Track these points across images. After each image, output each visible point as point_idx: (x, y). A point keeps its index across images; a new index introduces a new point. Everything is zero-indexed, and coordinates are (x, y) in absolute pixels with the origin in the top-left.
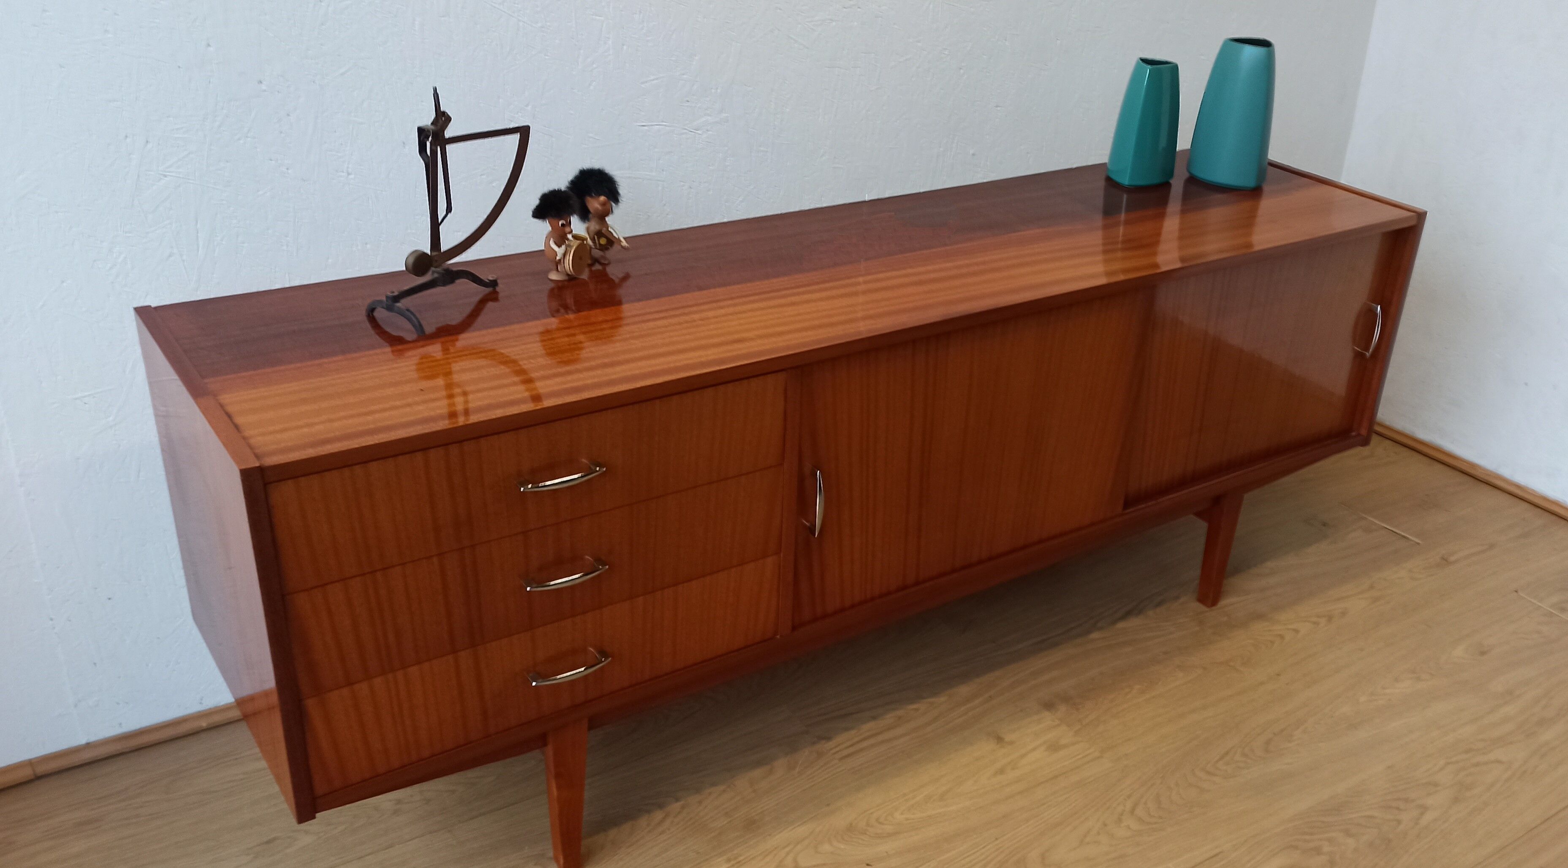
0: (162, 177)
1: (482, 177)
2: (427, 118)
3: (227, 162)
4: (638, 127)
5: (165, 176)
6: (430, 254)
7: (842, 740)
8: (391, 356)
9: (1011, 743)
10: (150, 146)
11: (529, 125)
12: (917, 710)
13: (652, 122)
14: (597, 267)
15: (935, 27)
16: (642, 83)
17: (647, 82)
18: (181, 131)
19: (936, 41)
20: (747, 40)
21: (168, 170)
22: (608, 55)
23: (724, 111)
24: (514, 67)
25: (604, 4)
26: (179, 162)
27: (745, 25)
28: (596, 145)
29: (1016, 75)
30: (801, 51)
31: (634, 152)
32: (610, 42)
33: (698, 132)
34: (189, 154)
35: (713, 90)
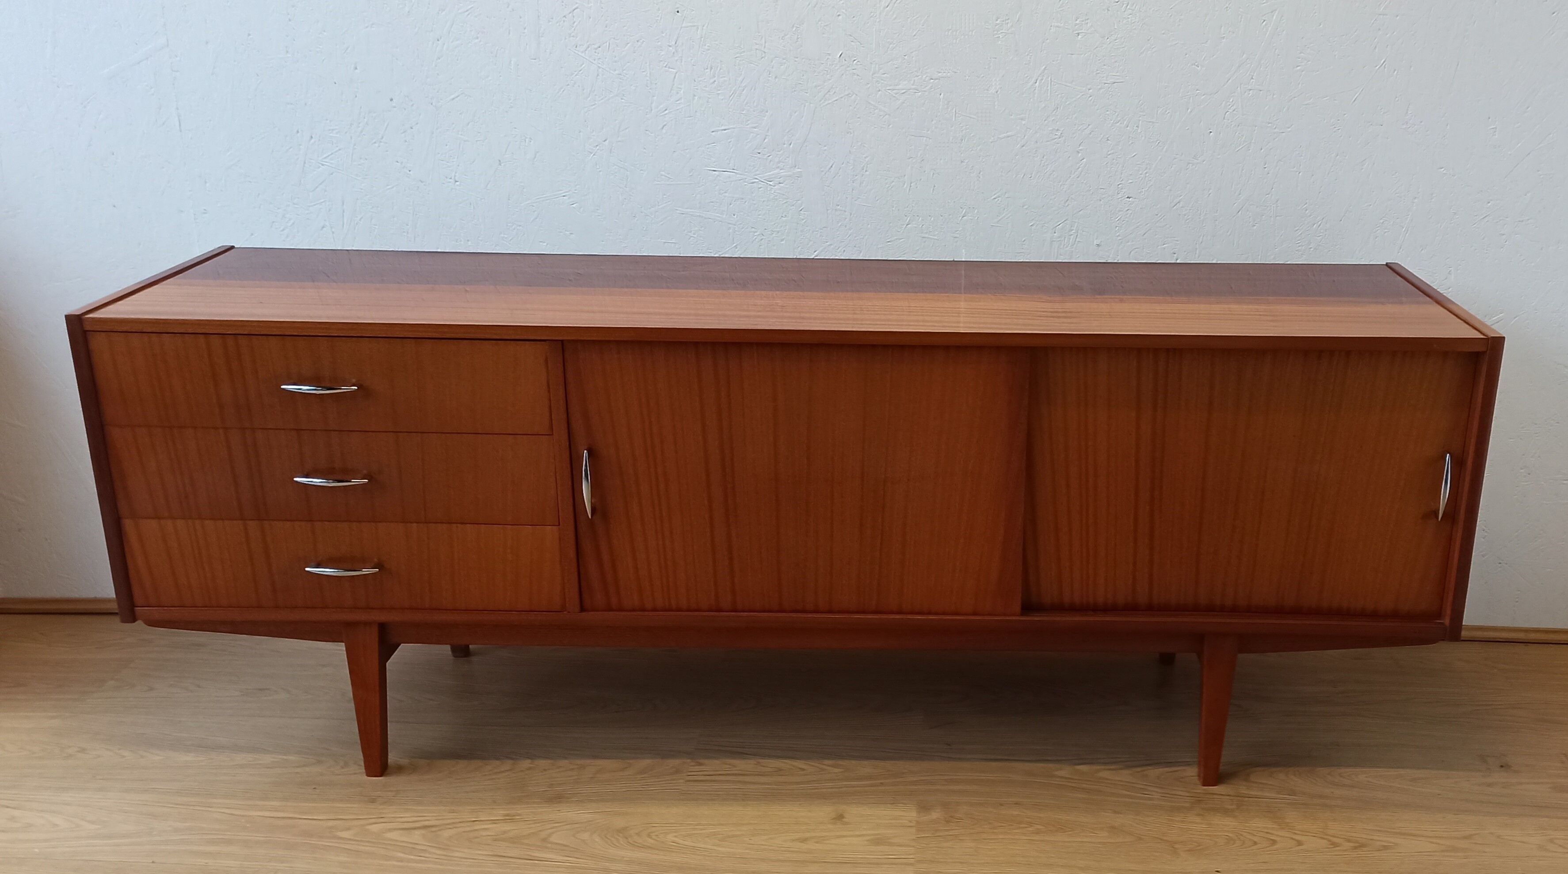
0: (320, 165)
1: (565, 198)
3: (366, 159)
4: (709, 171)
5: (323, 165)
9: (850, 822)
10: (312, 141)
13: (723, 168)
15: (1043, 105)
16: (713, 132)
17: (717, 131)
18: (334, 132)
19: (1045, 120)
20: (822, 102)
21: (324, 160)
22: (679, 103)
23: (797, 167)
24: (594, 107)
25: (676, 58)
26: (332, 156)
27: (819, 87)
28: (668, 183)
29: (1154, 166)
30: (882, 117)
31: (705, 193)
32: (682, 92)
33: (771, 183)
34: (340, 150)
35: (785, 146)
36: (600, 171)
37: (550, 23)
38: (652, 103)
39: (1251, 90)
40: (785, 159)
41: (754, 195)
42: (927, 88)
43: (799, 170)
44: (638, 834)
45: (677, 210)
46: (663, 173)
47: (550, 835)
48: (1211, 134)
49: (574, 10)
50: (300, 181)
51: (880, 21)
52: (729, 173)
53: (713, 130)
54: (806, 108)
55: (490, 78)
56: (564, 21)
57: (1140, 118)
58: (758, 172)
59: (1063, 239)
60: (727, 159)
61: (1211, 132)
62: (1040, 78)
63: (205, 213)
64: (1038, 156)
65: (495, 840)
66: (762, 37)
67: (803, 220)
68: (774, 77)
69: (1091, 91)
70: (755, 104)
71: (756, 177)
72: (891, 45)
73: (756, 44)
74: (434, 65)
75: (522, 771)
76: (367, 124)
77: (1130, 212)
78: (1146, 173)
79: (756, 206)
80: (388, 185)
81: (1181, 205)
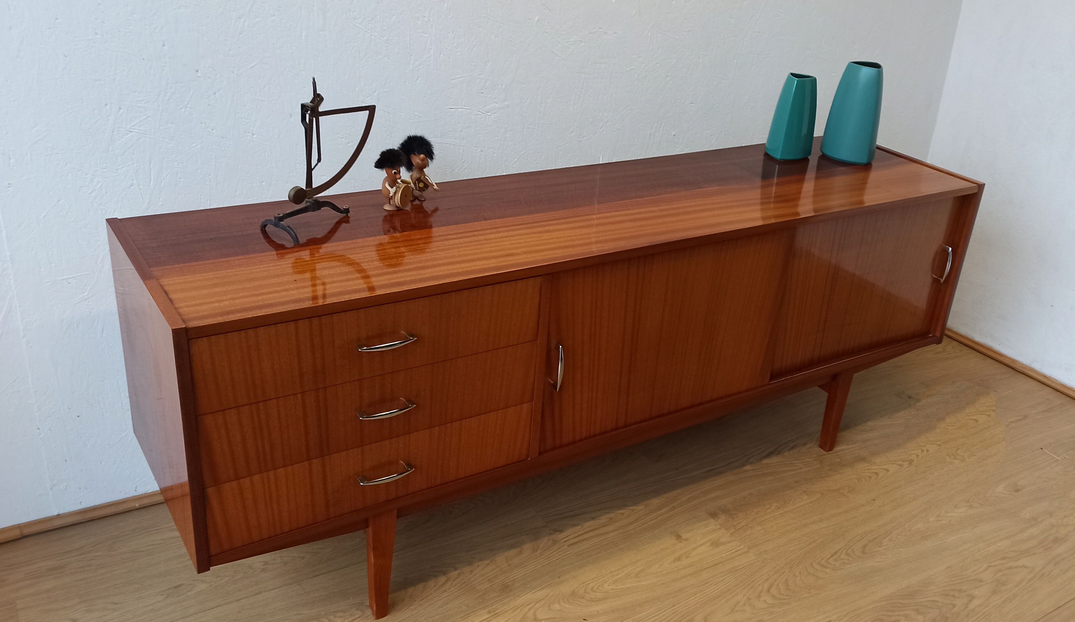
0: (128, 132)
2: (308, 98)
3: (173, 123)
4: (448, 109)
5: (131, 132)
6: (305, 189)
7: (570, 533)
8: (276, 257)
9: (687, 540)
10: (121, 111)
11: (376, 105)
13: (458, 106)
14: (417, 202)
15: (651, 47)
17: (455, 79)
18: (143, 102)
19: (652, 57)
20: (522, 53)
21: (133, 128)
22: (430, 60)
23: (506, 101)
25: (429, 26)
26: (141, 123)
27: (524, 43)
28: (419, 120)
29: (706, 82)
30: (560, 61)
31: (444, 126)
32: (432, 51)
33: (488, 114)
34: (148, 117)
35: (500, 86)
40: (499, 96)
41: (477, 124)
42: (588, 39)
46: (416, 113)
48: (735, 60)
50: (109, 147)
52: (461, 109)
58: (481, 107)
59: (654, 132)
60: (462, 99)
62: (651, 29)
63: (9, 187)
67: (507, 138)
68: (495, 37)
69: (676, 36)
70: (480, 57)
71: (480, 110)
76: (173, 93)
77: (691, 112)
78: (701, 87)
79: (478, 131)
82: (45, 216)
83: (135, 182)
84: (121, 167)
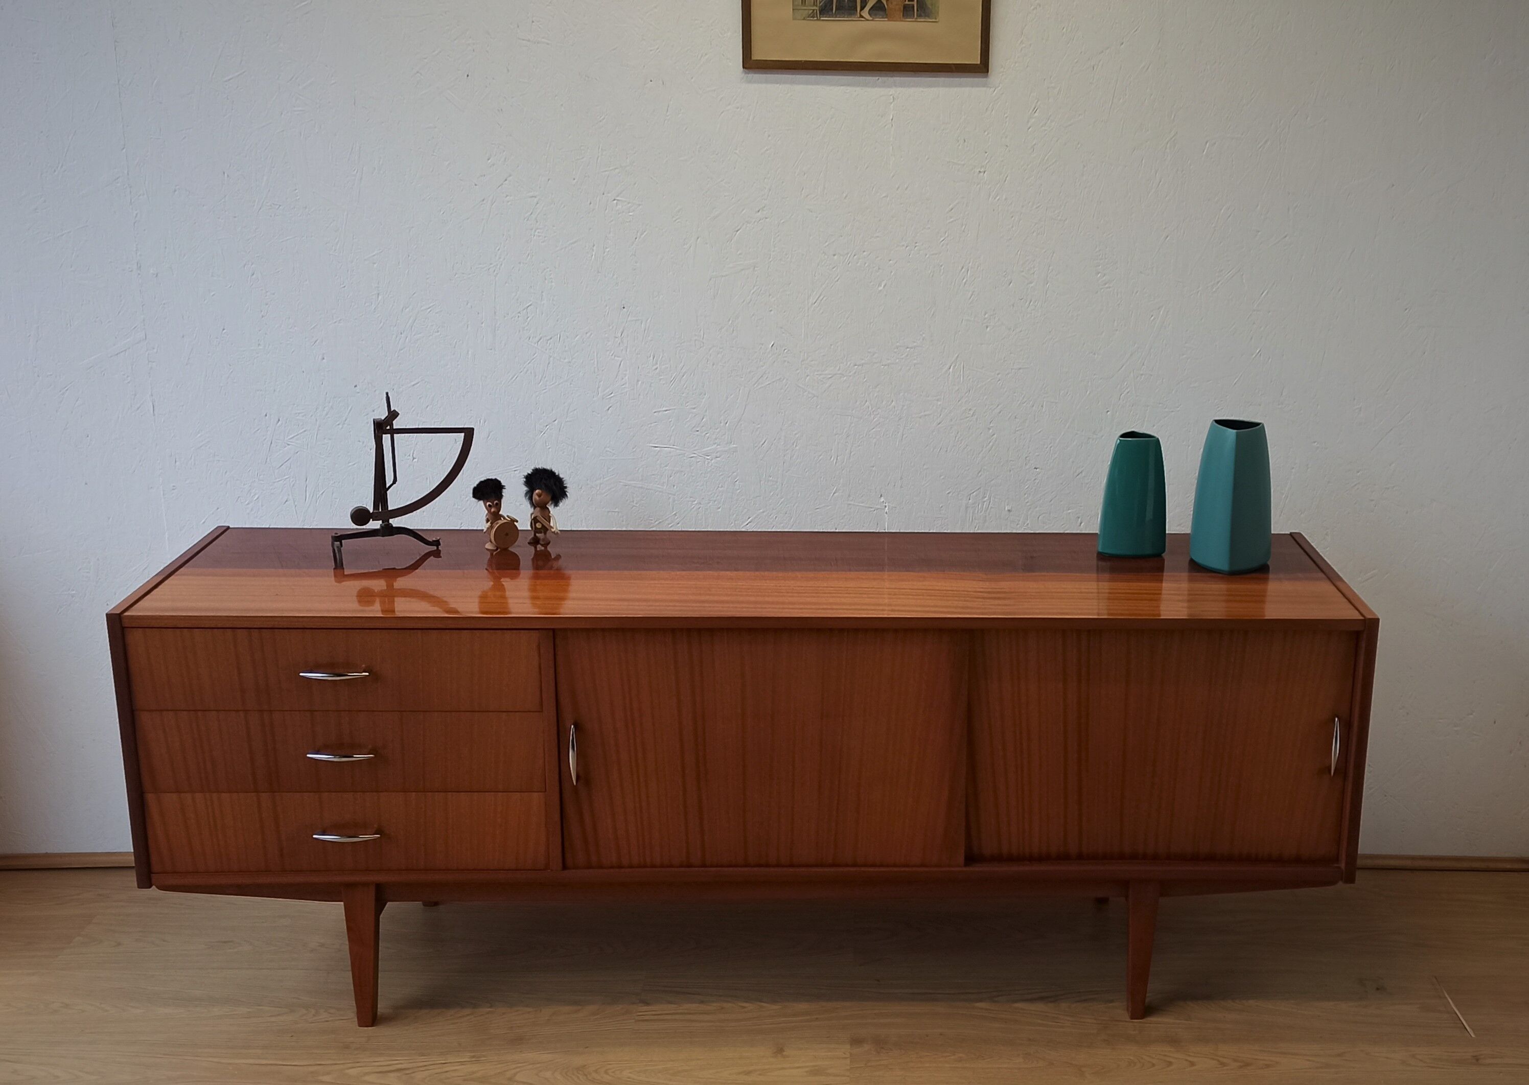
1: (516, 472)
3: (330, 439)
4: (653, 448)
5: (289, 445)
6: (371, 511)
7: (657, 1009)
9: (785, 1058)
10: (280, 423)
11: (475, 428)
12: (744, 1007)
13: (665, 445)
15: (957, 388)
16: (655, 412)
17: (659, 412)
18: (300, 415)
19: (959, 401)
20: (755, 386)
21: (291, 440)
22: (625, 387)
23: (733, 443)
24: (545, 391)
25: (621, 348)
26: (298, 436)
27: (753, 373)
28: (613, 458)
29: (1058, 440)
30: (810, 399)
31: (647, 467)
32: (627, 377)
33: (708, 458)
34: (305, 431)
35: (722, 424)
36: (549, 448)
37: (506, 318)
38: (598, 388)
39: (1142, 375)
40: (722, 436)
41: (692, 468)
42: (851, 373)
43: (735, 446)
44: (596, 1071)
45: (620, 482)
46: (608, 449)
47: (515, 1074)
48: (1109, 413)
49: (529, 306)
50: (267, 459)
51: (808, 316)
52: (669, 449)
53: (654, 411)
54: (741, 391)
55: (448, 367)
56: (518, 317)
57: (1045, 399)
58: (696, 448)
59: (977, 504)
60: (668, 437)
61: (1108, 411)
62: (953, 365)
63: (173, 489)
64: (952, 433)
65: (464, 1080)
66: (701, 330)
67: (738, 489)
68: (712, 364)
69: (999, 376)
70: (694, 387)
71: (695, 452)
72: (818, 337)
73: (695, 335)
74: (396, 355)
75: (482, 1015)
76: (332, 407)
77: (1037, 481)
78: (1051, 447)
79: (694, 478)
80: (349, 463)
81: (1083, 475)
82: (204, 522)
83: (290, 497)
84: (278, 480)
